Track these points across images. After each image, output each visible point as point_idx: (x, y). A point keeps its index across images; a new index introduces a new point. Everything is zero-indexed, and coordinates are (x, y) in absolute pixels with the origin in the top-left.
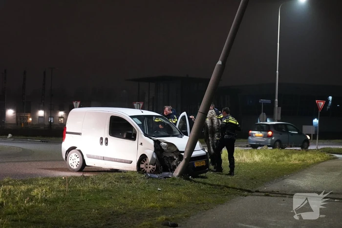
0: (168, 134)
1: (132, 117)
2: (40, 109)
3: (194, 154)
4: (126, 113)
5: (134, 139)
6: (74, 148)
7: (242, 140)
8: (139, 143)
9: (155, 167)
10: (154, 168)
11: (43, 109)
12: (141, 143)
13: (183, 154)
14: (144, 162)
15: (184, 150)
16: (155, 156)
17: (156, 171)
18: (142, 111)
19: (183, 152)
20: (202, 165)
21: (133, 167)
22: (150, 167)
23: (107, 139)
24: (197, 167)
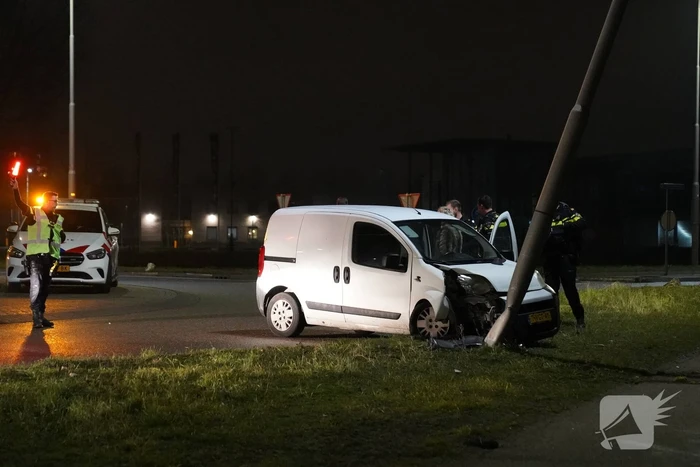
0: (472, 258)
1: (399, 224)
2: (209, 212)
3: (529, 297)
4: (386, 216)
5: (403, 269)
6: (280, 289)
7: (625, 267)
8: (415, 277)
9: (447, 325)
10: (445, 328)
11: (215, 212)
12: (419, 278)
13: (505, 298)
14: (425, 316)
15: (506, 290)
16: (446, 304)
17: (450, 334)
18: (419, 210)
19: (505, 294)
20: (545, 319)
21: (402, 325)
22: (437, 327)
23: (347, 270)
24: (535, 324)
